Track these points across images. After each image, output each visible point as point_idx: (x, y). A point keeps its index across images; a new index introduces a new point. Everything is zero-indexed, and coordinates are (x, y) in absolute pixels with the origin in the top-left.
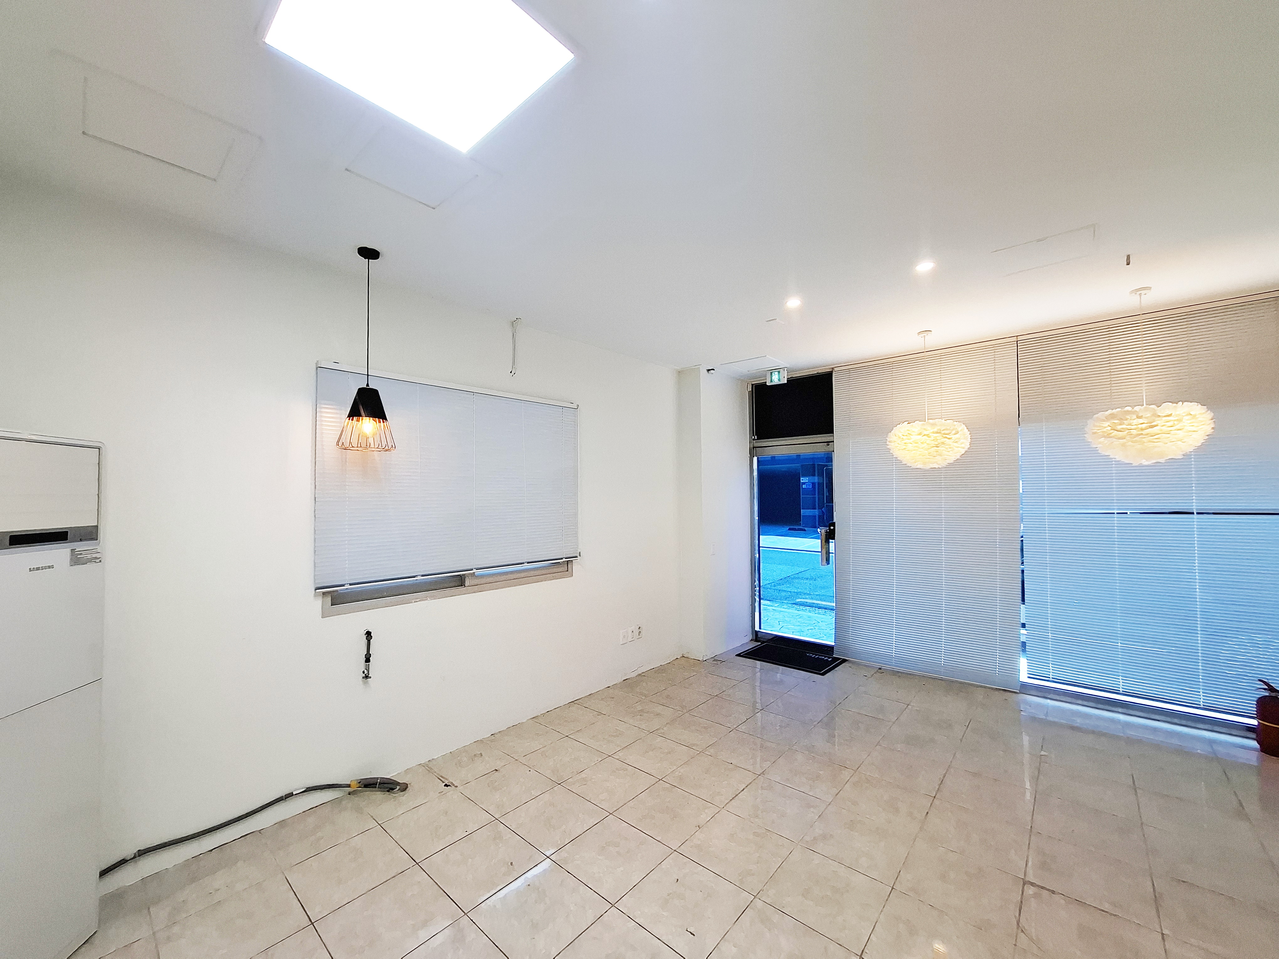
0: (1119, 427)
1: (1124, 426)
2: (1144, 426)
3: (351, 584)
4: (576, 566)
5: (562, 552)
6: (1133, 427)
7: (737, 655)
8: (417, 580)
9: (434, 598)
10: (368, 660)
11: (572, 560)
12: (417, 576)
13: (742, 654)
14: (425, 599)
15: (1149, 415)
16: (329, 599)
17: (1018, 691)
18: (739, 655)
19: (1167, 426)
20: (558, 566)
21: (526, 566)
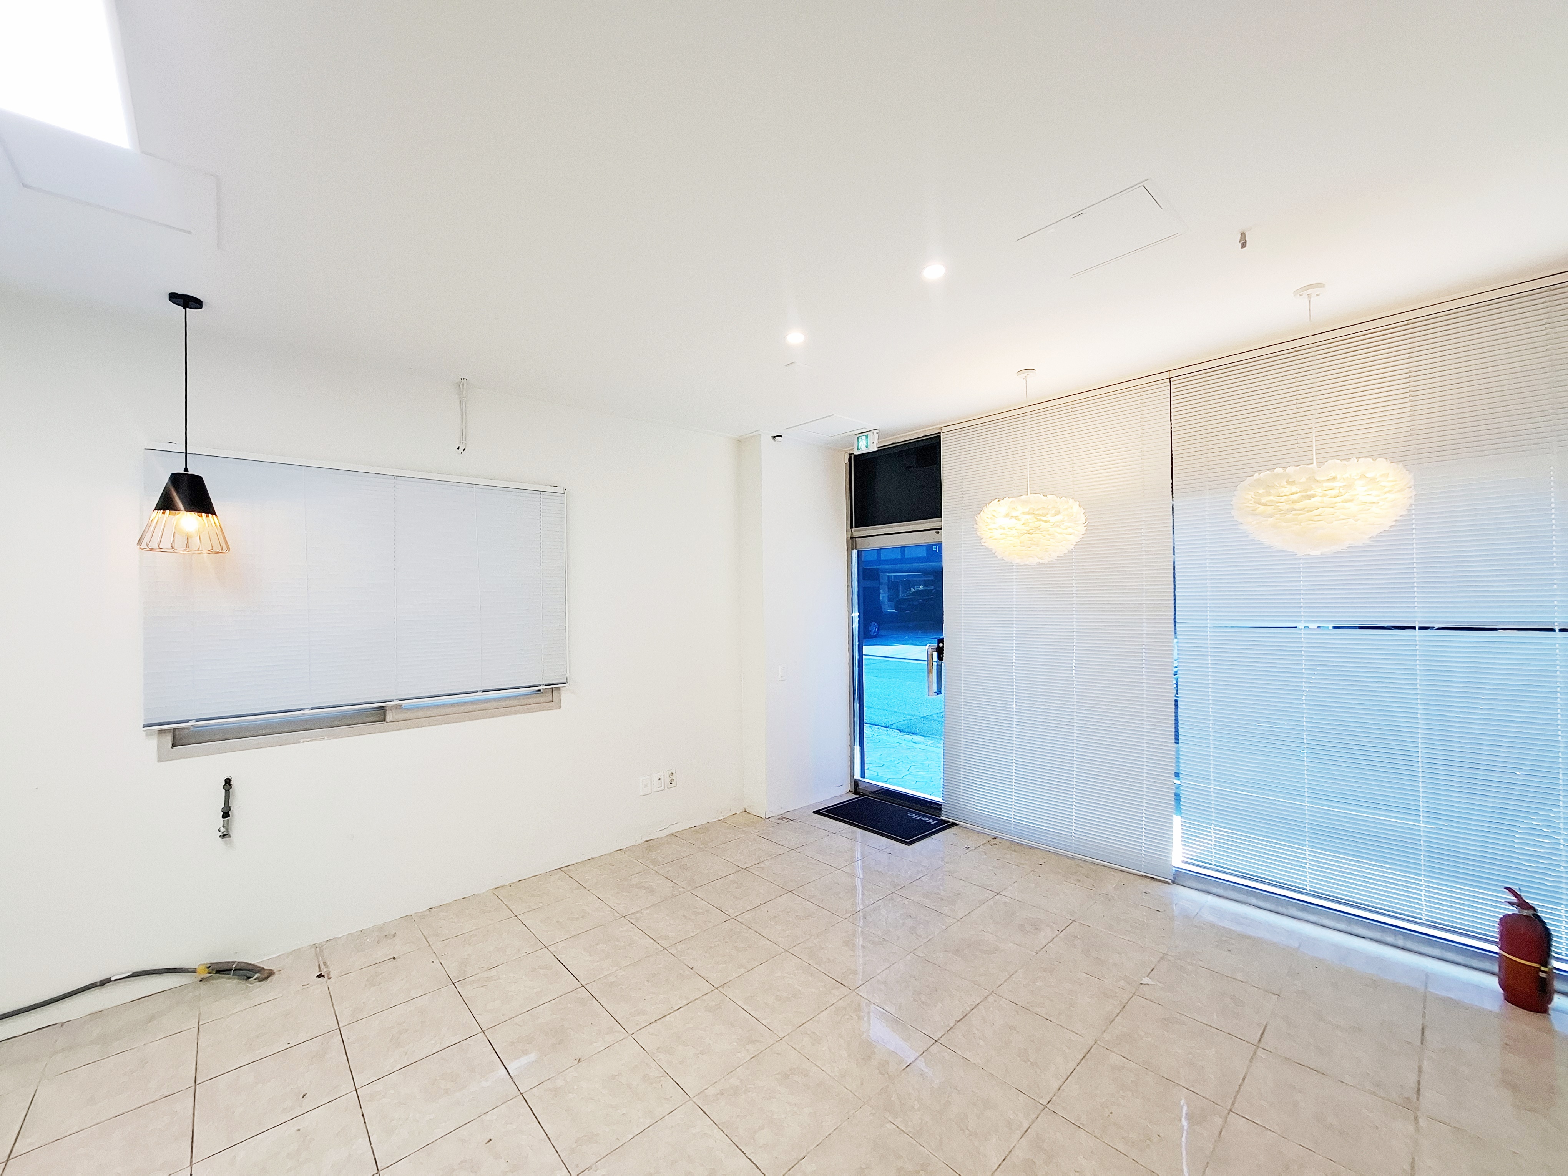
0: (1264, 500)
1: (1271, 498)
2: (1295, 497)
3: (197, 720)
4: (566, 696)
5: (541, 678)
6: (1283, 499)
7: (814, 812)
8: (303, 714)
9: (332, 736)
10: (226, 815)
11: (559, 687)
12: (305, 709)
13: (821, 811)
14: (320, 738)
15: (1303, 480)
16: (169, 739)
17: (1170, 881)
18: (817, 812)
19: (1329, 496)
20: (535, 695)
21: (480, 696)
